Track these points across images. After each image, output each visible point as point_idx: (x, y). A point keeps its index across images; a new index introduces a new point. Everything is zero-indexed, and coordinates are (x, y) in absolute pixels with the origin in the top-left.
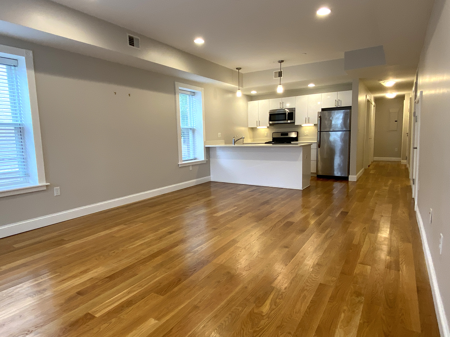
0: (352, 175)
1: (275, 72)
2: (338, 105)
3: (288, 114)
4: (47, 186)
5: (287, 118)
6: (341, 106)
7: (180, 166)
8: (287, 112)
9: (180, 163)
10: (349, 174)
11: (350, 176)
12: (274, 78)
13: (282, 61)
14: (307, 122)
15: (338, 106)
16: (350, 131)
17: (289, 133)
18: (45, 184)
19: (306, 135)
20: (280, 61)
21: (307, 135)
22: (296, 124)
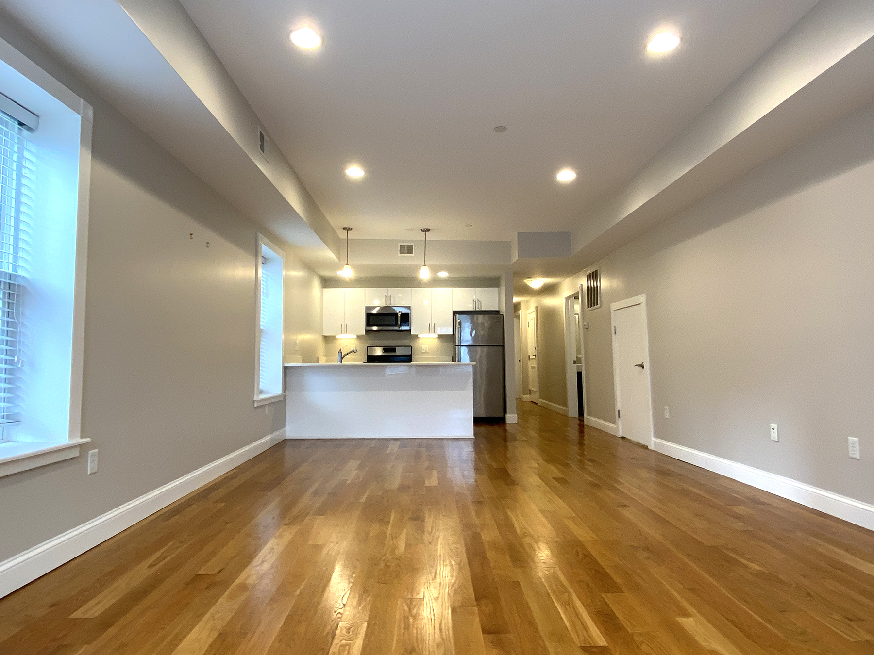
0: (509, 414)
1: (400, 245)
2: (477, 307)
3: (401, 315)
4: (80, 446)
5: (399, 323)
6: (481, 308)
7: (256, 406)
8: (398, 312)
9: (256, 398)
10: (505, 412)
11: (508, 416)
12: (399, 255)
13: (428, 230)
14: (431, 332)
15: (477, 310)
16: (504, 346)
17: (396, 347)
18: (78, 440)
19: (424, 353)
20: (424, 229)
21: (426, 353)
22: (412, 333)
